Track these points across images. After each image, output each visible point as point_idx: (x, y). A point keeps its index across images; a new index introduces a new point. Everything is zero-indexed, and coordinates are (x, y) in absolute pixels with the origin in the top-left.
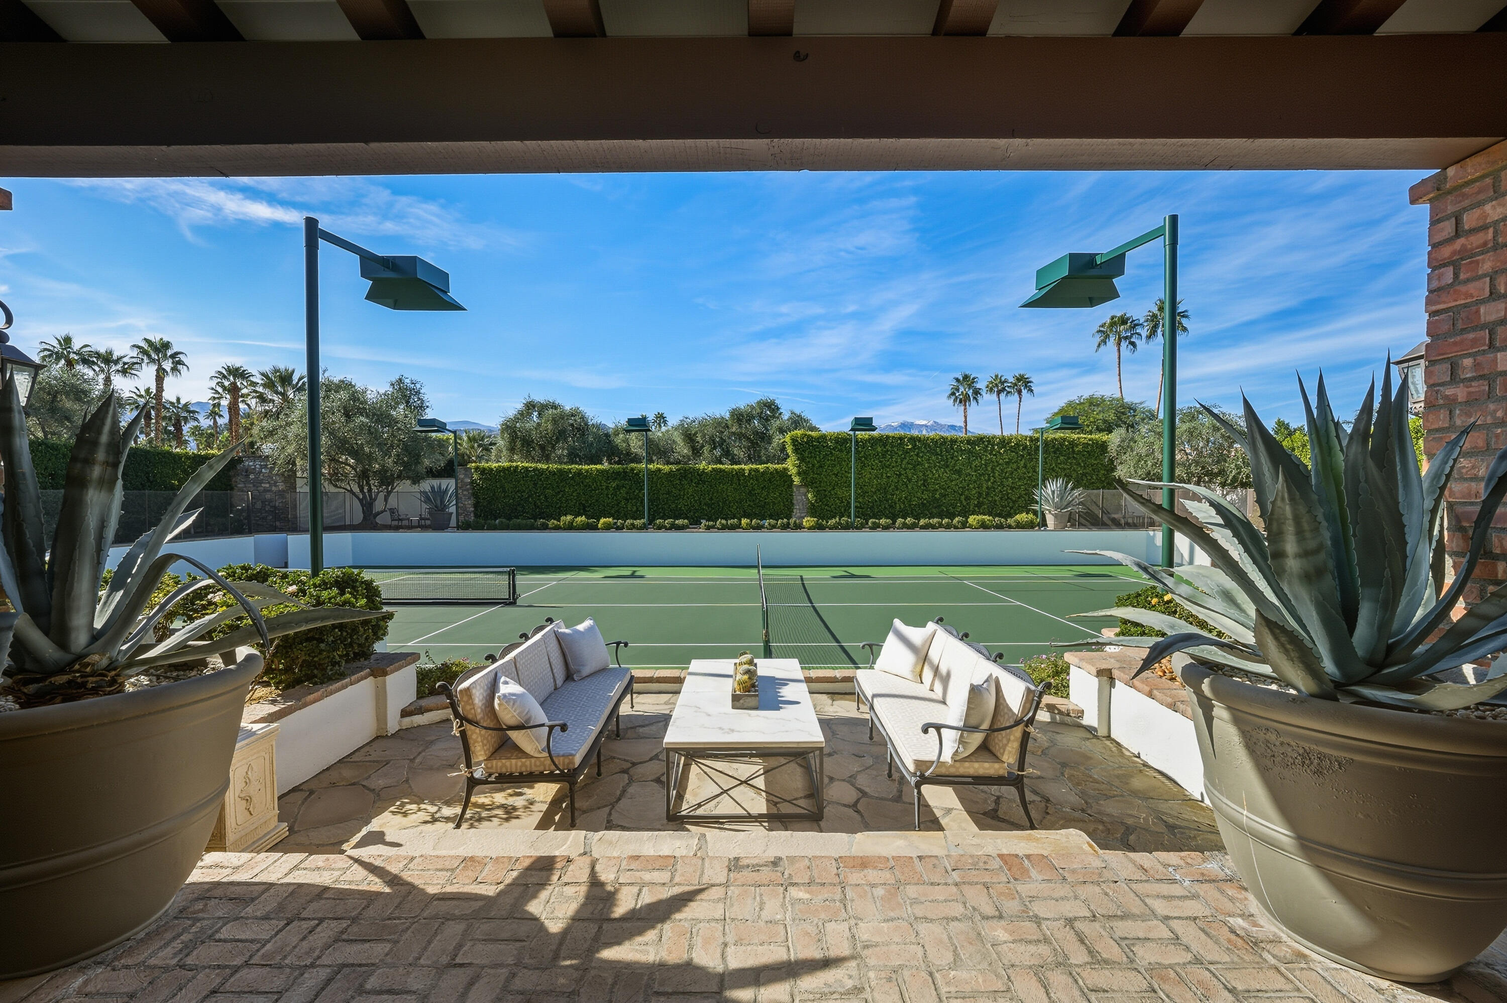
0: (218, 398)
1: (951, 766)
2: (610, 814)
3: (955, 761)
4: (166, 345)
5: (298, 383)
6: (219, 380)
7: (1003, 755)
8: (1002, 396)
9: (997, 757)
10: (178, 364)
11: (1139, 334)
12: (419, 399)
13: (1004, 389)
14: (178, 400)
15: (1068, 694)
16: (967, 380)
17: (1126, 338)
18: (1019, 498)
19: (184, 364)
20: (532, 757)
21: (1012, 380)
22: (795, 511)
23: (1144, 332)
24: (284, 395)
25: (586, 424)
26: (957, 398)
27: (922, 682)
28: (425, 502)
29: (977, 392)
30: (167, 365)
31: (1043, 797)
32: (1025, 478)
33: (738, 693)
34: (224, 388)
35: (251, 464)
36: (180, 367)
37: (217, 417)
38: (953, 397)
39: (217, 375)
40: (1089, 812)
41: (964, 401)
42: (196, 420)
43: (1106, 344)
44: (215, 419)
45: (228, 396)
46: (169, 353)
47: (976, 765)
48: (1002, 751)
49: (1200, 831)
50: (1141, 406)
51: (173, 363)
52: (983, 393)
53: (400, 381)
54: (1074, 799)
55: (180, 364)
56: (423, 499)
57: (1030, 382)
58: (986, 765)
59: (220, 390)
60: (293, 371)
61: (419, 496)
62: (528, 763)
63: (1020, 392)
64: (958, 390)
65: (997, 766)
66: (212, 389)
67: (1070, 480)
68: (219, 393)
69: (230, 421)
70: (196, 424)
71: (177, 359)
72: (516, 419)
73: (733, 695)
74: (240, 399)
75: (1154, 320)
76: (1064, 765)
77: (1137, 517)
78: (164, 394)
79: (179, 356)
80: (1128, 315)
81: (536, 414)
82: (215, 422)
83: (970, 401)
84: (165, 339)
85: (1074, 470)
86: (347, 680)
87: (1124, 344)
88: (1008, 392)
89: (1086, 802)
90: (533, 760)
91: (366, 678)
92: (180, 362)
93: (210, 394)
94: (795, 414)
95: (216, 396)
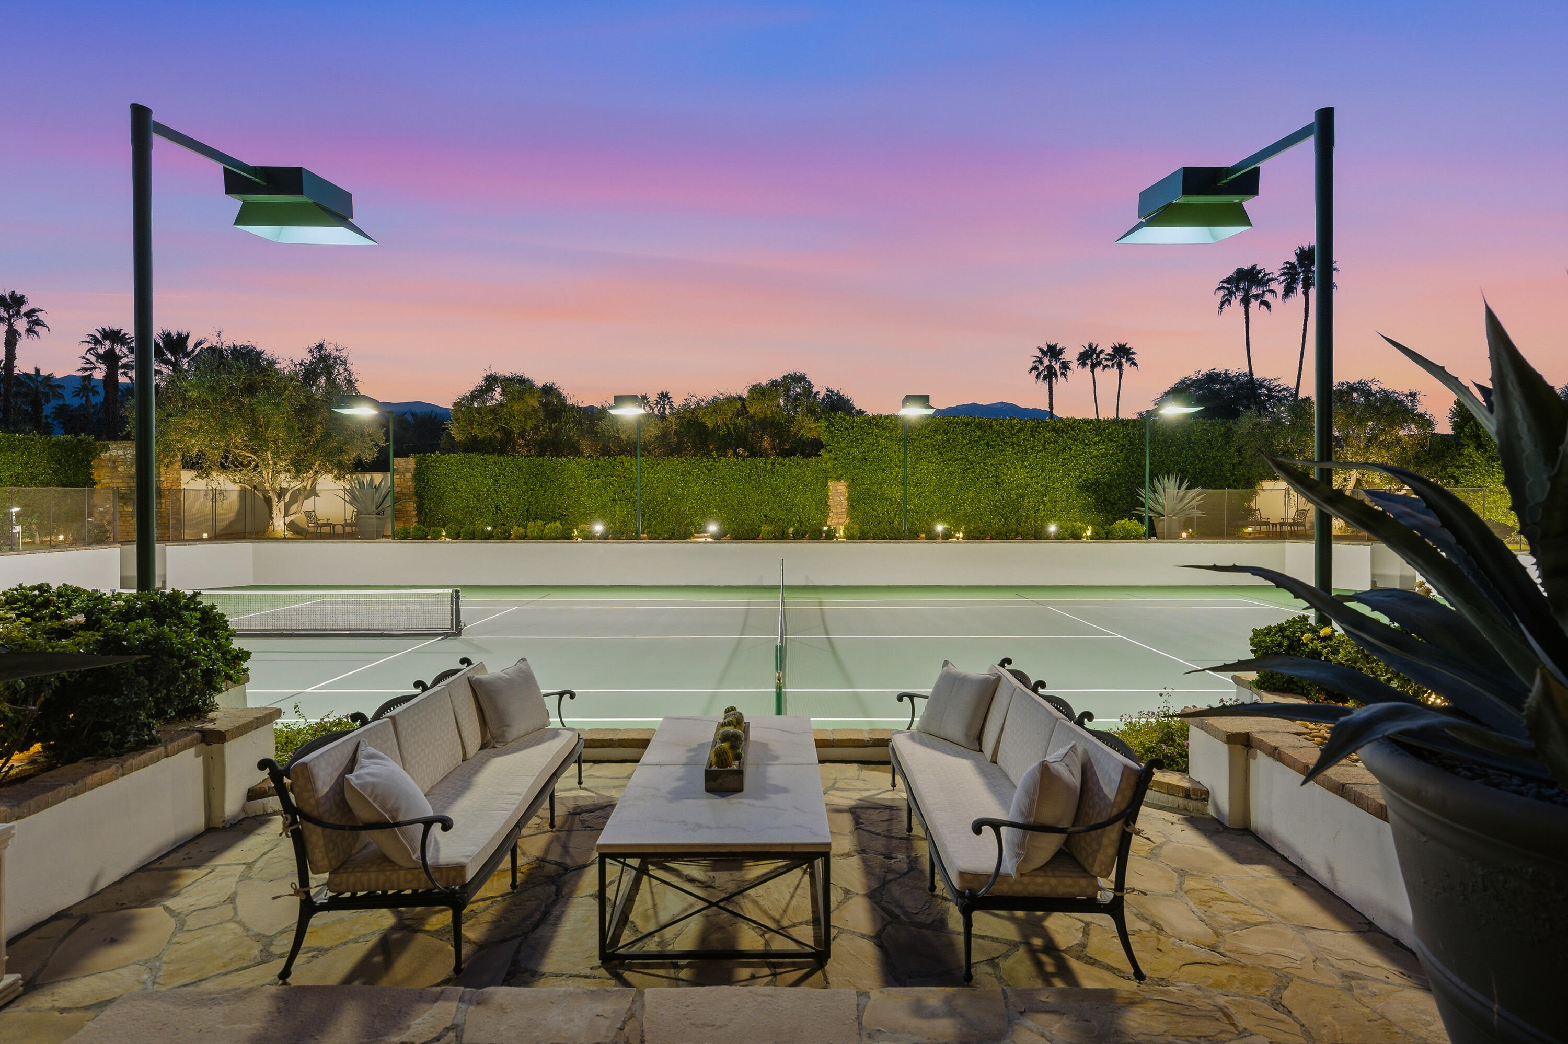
0: (91, 369)
1: (1016, 882)
2: (518, 951)
3: (1022, 875)
4: (18, 301)
5: (193, 351)
6: (92, 346)
7: (1092, 866)
8: (1098, 370)
9: (1085, 871)
10: (34, 323)
11: (1272, 291)
12: (346, 370)
13: (1099, 363)
14: (37, 371)
15: (1187, 767)
16: (1053, 352)
17: (1256, 297)
18: (1119, 499)
19: (43, 325)
20: (401, 867)
21: (1110, 351)
22: (831, 514)
23: (1280, 288)
24: (175, 366)
25: (564, 404)
26: (1039, 374)
27: (981, 751)
28: (351, 503)
29: (1065, 366)
30: (21, 325)
31: (1154, 924)
32: (1126, 474)
33: (714, 768)
34: (99, 356)
35: (120, 452)
36: (37, 328)
37: (90, 394)
38: (1035, 373)
39: (88, 339)
40: (1221, 950)
41: (1050, 375)
42: (62, 396)
43: (1230, 303)
44: (87, 397)
45: (104, 367)
46: (24, 309)
47: (1053, 881)
48: (1090, 860)
49: (1388, 984)
50: (1276, 383)
51: (29, 322)
52: (1074, 365)
53: (320, 347)
54: (1198, 929)
55: (38, 324)
56: (347, 499)
57: (1133, 353)
58: (1068, 881)
59: (93, 359)
60: (188, 336)
61: (342, 494)
62: (394, 877)
63: (1120, 366)
64: (1041, 362)
65: (1083, 882)
66: (84, 358)
67: (1185, 477)
68: (91, 363)
69: (106, 398)
70: (61, 402)
71: (34, 318)
72: (473, 397)
73: (707, 772)
74: (120, 371)
75: (1290, 273)
76: (1183, 874)
77: (1273, 524)
78: (16, 363)
79: (37, 314)
80: (1258, 268)
81: (498, 390)
82: (88, 401)
83: (1056, 377)
84: (18, 293)
85: (1191, 463)
86: (161, 749)
87: (1254, 304)
88: (1107, 366)
89: (1217, 934)
90: (402, 873)
91: (191, 746)
92: (37, 322)
93: (80, 364)
94: (832, 392)
95: (88, 366)
